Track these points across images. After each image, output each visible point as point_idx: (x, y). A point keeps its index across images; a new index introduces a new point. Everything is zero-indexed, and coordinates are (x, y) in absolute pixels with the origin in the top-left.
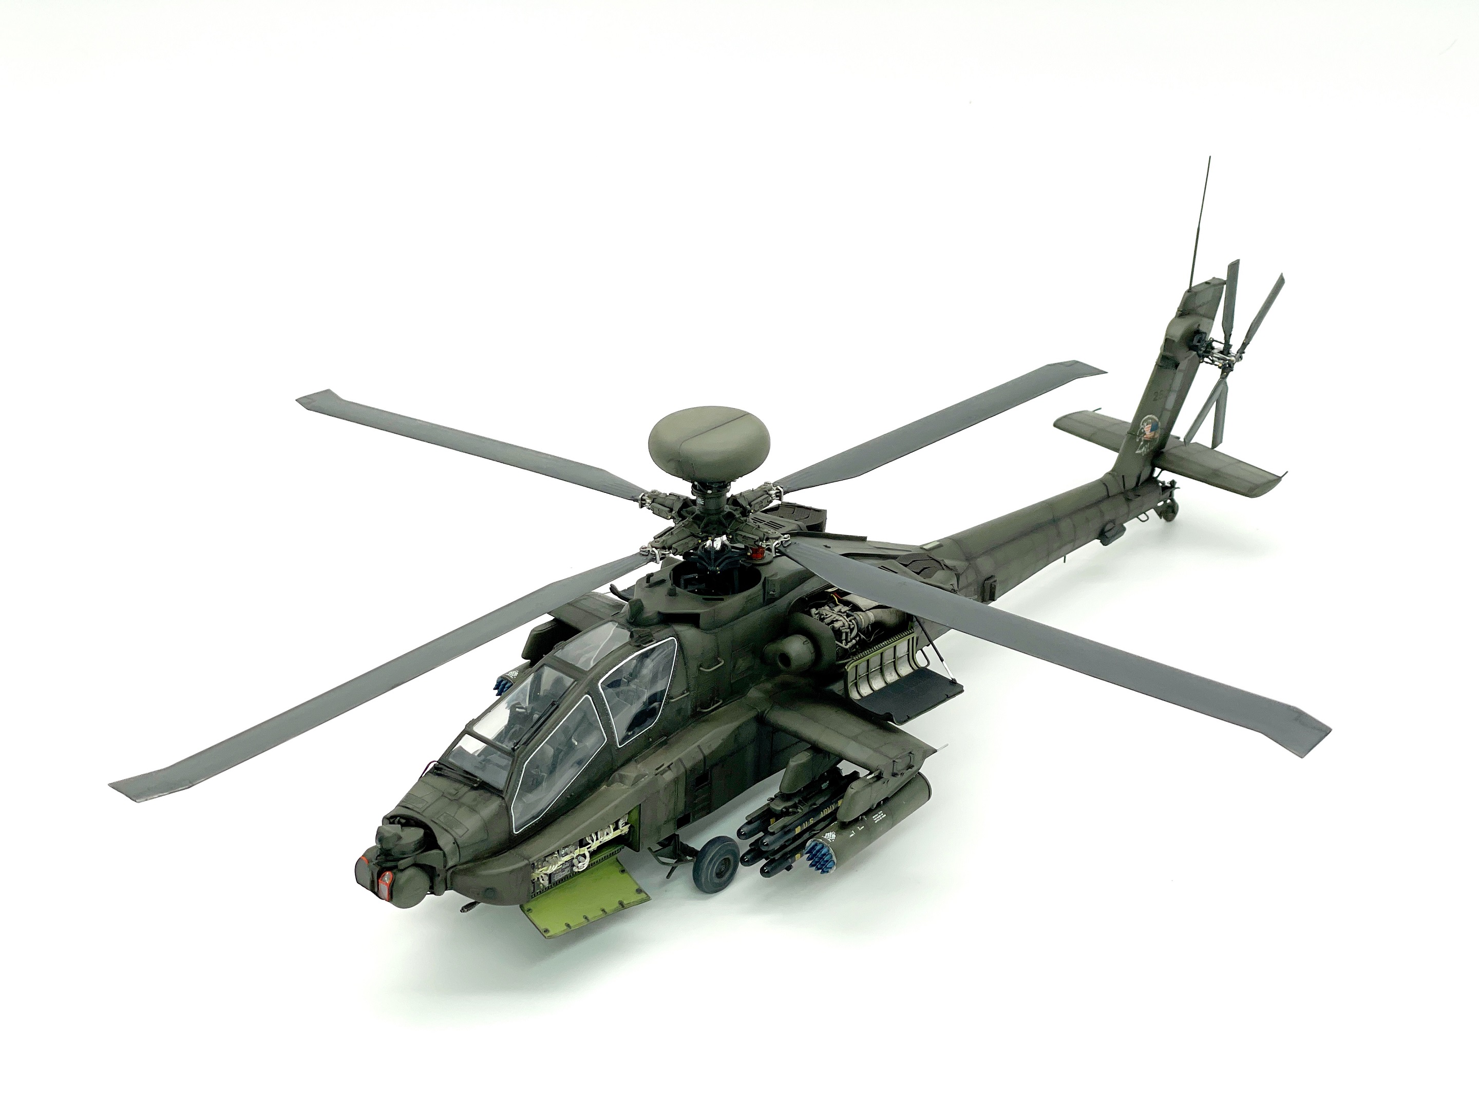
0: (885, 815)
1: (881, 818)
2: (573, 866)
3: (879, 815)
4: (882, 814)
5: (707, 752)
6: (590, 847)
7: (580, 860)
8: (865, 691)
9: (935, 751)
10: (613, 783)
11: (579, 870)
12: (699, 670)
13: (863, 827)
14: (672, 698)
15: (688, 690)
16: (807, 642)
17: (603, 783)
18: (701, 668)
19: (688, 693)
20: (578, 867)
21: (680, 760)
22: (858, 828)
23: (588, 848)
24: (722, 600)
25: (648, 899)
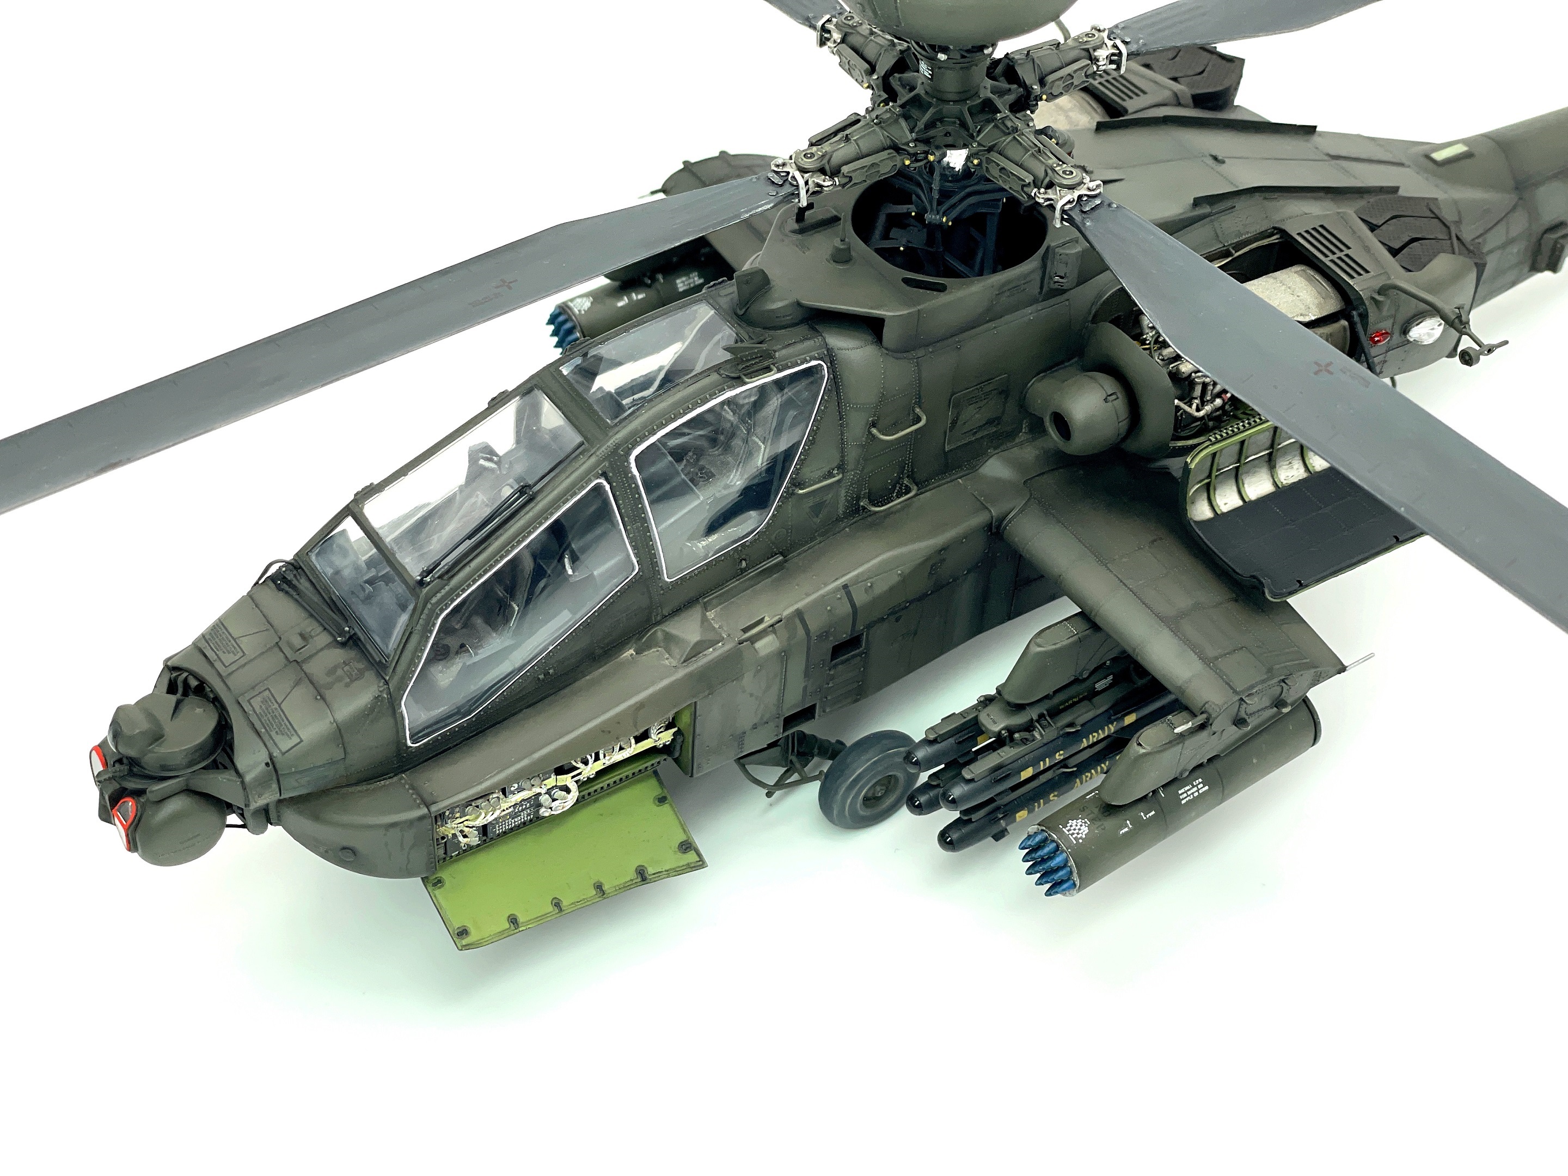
0: (1207, 788)
1: (1196, 794)
2: (540, 806)
3: (1193, 786)
4: (1201, 785)
5: (861, 598)
6: (580, 774)
7: (555, 797)
8: (1227, 500)
9: (1343, 669)
10: (649, 647)
11: (553, 813)
12: (870, 433)
13: (1153, 813)
14: (801, 485)
15: (841, 467)
16: (1114, 397)
17: (630, 645)
18: (874, 431)
19: (840, 476)
20: (551, 808)
21: (799, 614)
22: (1142, 814)
23: (573, 777)
24: (941, 289)
25: (701, 864)
